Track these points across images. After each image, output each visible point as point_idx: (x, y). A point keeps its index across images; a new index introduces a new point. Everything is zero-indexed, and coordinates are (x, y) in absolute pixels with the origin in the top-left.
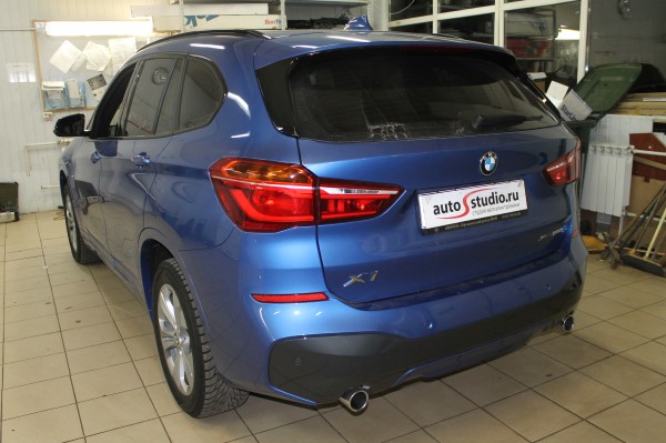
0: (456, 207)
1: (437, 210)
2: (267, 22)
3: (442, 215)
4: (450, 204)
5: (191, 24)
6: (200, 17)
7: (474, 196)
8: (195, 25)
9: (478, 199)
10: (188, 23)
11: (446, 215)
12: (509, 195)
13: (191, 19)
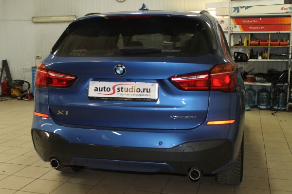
0: (108, 89)
1: (96, 89)
2: (283, 9)
3: (98, 92)
4: (105, 88)
5: (236, 11)
6: (242, 7)
7: (120, 87)
8: (238, 12)
9: (122, 88)
10: (234, 11)
11: (101, 92)
12: (144, 89)
13: (237, 9)
